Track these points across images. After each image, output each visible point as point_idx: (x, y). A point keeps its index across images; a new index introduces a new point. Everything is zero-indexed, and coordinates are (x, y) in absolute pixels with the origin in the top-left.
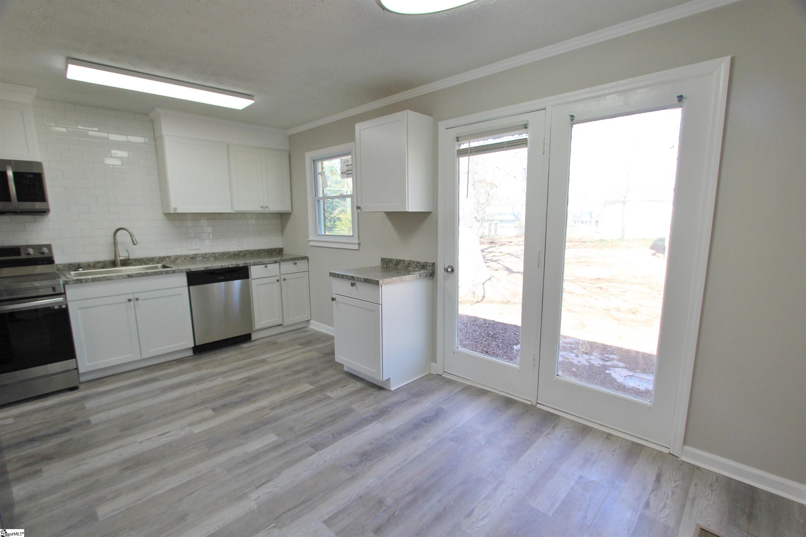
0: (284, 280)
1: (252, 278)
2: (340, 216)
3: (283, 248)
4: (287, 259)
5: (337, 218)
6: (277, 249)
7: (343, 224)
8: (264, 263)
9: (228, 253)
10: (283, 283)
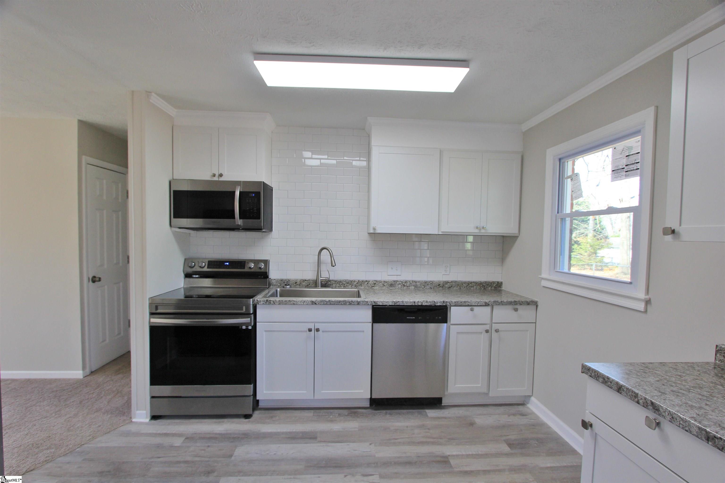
0: (497, 331)
1: (452, 323)
2: (578, 239)
3: (502, 283)
4: (504, 302)
5: (575, 241)
6: (494, 282)
7: (581, 248)
8: (470, 304)
9: (432, 283)
10: (494, 335)
